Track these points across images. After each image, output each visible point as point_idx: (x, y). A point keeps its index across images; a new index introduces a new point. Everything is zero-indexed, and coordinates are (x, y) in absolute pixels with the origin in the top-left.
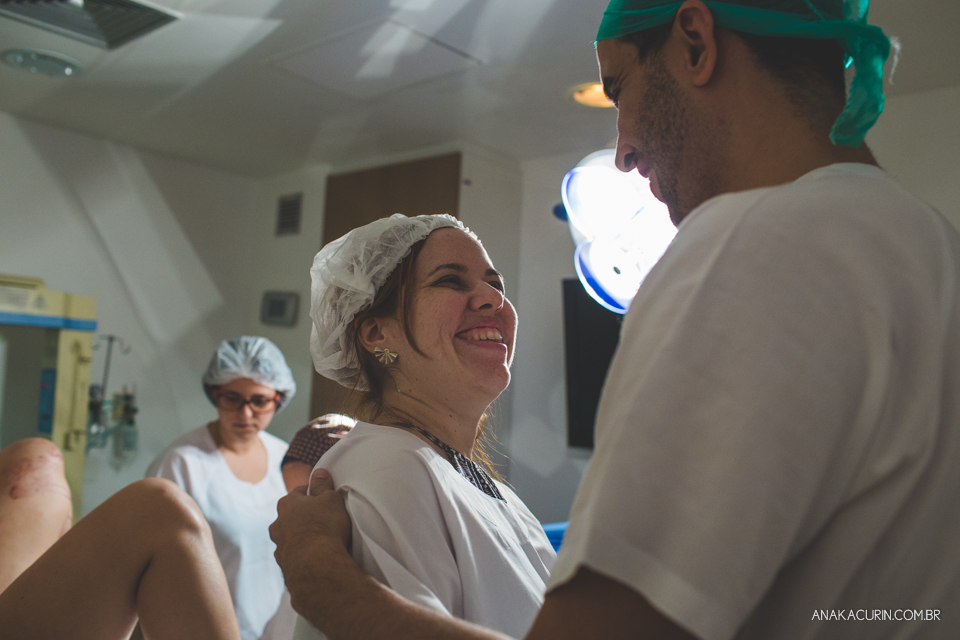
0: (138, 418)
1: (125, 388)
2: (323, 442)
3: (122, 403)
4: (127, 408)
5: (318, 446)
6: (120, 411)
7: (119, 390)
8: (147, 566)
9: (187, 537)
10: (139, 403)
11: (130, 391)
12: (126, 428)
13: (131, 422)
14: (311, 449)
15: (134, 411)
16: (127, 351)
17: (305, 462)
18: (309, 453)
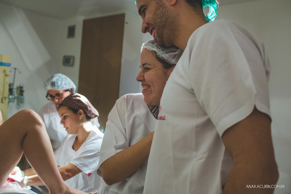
0: (24, 94)
1: (20, 85)
2: (71, 100)
3: (19, 89)
4: (21, 91)
5: (69, 101)
6: (19, 91)
7: (18, 85)
8: (26, 135)
9: (38, 127)
10: (24, 89)
11: (22, 85)
12: (21, 97)
13: (22, 95)
14: (67, 102)
15: (23, 91)
16: (20, 73)
17: (65, 106)
18: (67, 103)
